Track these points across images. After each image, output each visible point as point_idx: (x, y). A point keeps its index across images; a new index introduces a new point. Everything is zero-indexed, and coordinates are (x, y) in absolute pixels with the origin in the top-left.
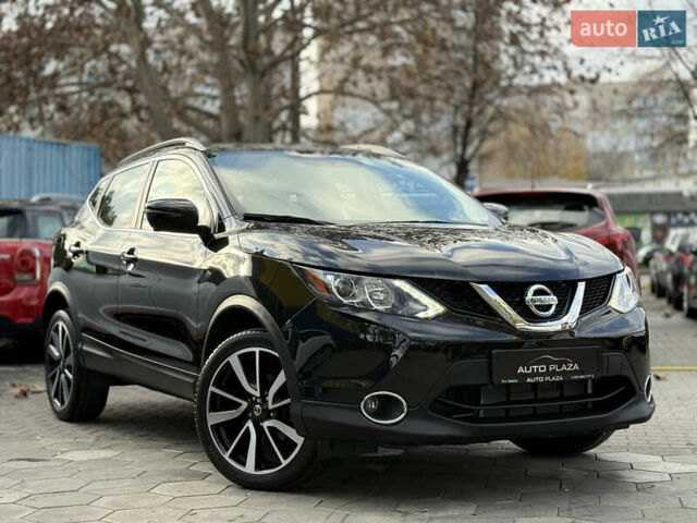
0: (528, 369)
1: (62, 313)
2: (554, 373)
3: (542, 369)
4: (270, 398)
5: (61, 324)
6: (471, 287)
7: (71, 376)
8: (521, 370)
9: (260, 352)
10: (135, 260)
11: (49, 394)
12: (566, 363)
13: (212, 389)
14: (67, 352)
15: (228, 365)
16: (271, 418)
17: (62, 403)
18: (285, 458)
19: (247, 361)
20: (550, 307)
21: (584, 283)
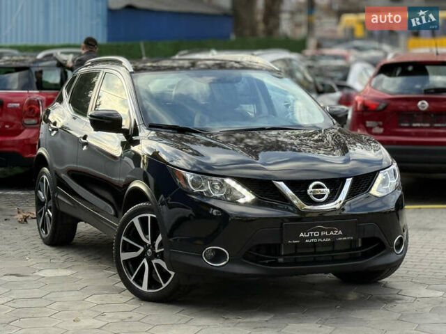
0: (307, 234)
1: (46, 169)
2: (325, 237)
3: (317, 234)
4: (156, 245)
5: (45, 177)
6: (273, 184)
7: (51, 214)
8: (302, 235)
9: (151, 217)
10: (87, 144)
11: (38, 225)
12: (333, 230)
13: (123, 238)
14: (49, 198)
15: (133, 224)
16: (157, 258)
17: (46, 233)
18: (165, 283)
19: (143, 221)
20: (323, 196)
21: (351, 179)
